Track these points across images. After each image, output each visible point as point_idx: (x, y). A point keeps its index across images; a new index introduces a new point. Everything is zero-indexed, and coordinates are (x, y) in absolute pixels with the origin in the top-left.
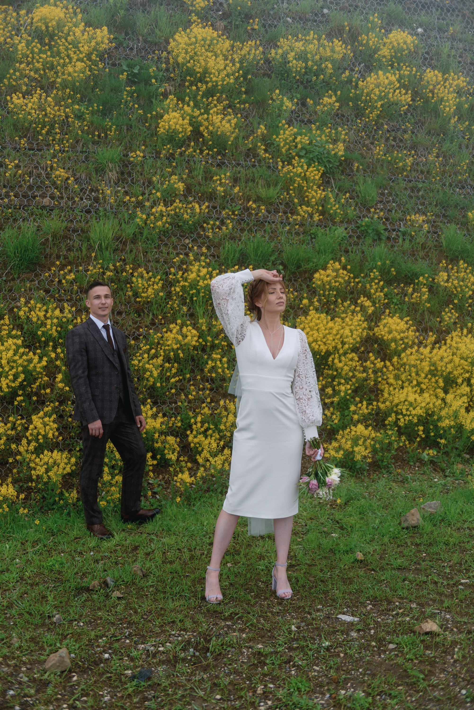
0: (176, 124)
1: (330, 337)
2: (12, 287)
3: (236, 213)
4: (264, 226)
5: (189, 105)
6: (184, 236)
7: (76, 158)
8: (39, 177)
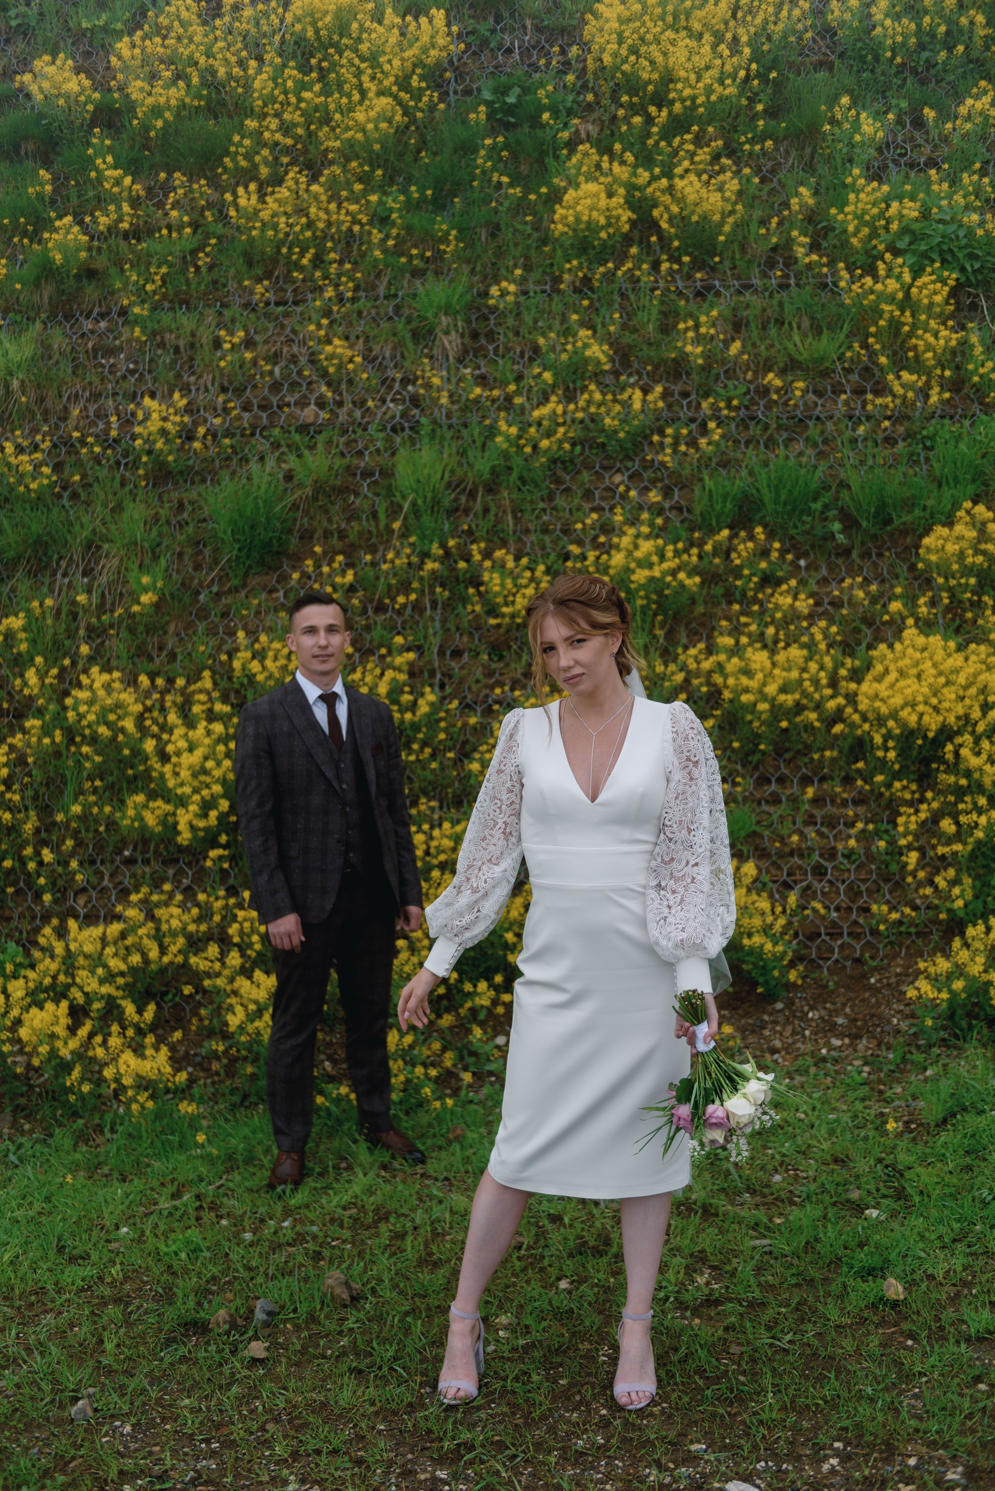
0: (592, 208)
1: (949, 694)
2: (229, 607)
3: (735, 402)
4: (807, 427)
5: (623, 163)
6: (611, 468)
7: (373, 311)
8: (295, 363)
